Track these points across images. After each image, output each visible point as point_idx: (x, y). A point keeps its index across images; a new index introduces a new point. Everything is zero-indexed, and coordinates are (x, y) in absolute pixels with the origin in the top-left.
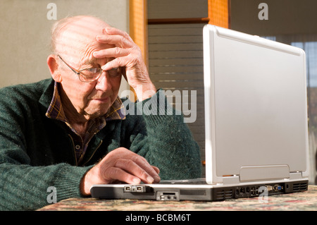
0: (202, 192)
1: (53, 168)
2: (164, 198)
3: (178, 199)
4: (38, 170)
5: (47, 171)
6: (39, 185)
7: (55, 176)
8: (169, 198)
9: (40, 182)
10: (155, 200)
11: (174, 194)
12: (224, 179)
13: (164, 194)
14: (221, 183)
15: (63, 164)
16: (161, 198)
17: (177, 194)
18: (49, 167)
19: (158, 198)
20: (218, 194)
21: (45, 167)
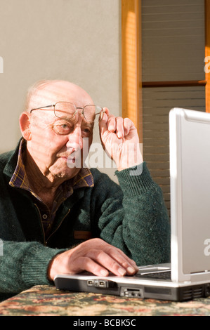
0: (167, 290)
1: (25, 245)
2: (128, 294)
3: (143, 296)
4: (9, 245)
5: (17, 247)
6: (7, 261)
7: (25, 255)
8: (133, 294)
9: (9, 258)
10: (119, 296)
11: (138, 290)
12: (192, 276)
13: (128, 290)
14: (189, 281)
15: (35, 242)
16: (125, 294)
17: (142, 291)
18: (21, 243)
19: (122, 294)
20: (185, 294)
21: (17, 243)
